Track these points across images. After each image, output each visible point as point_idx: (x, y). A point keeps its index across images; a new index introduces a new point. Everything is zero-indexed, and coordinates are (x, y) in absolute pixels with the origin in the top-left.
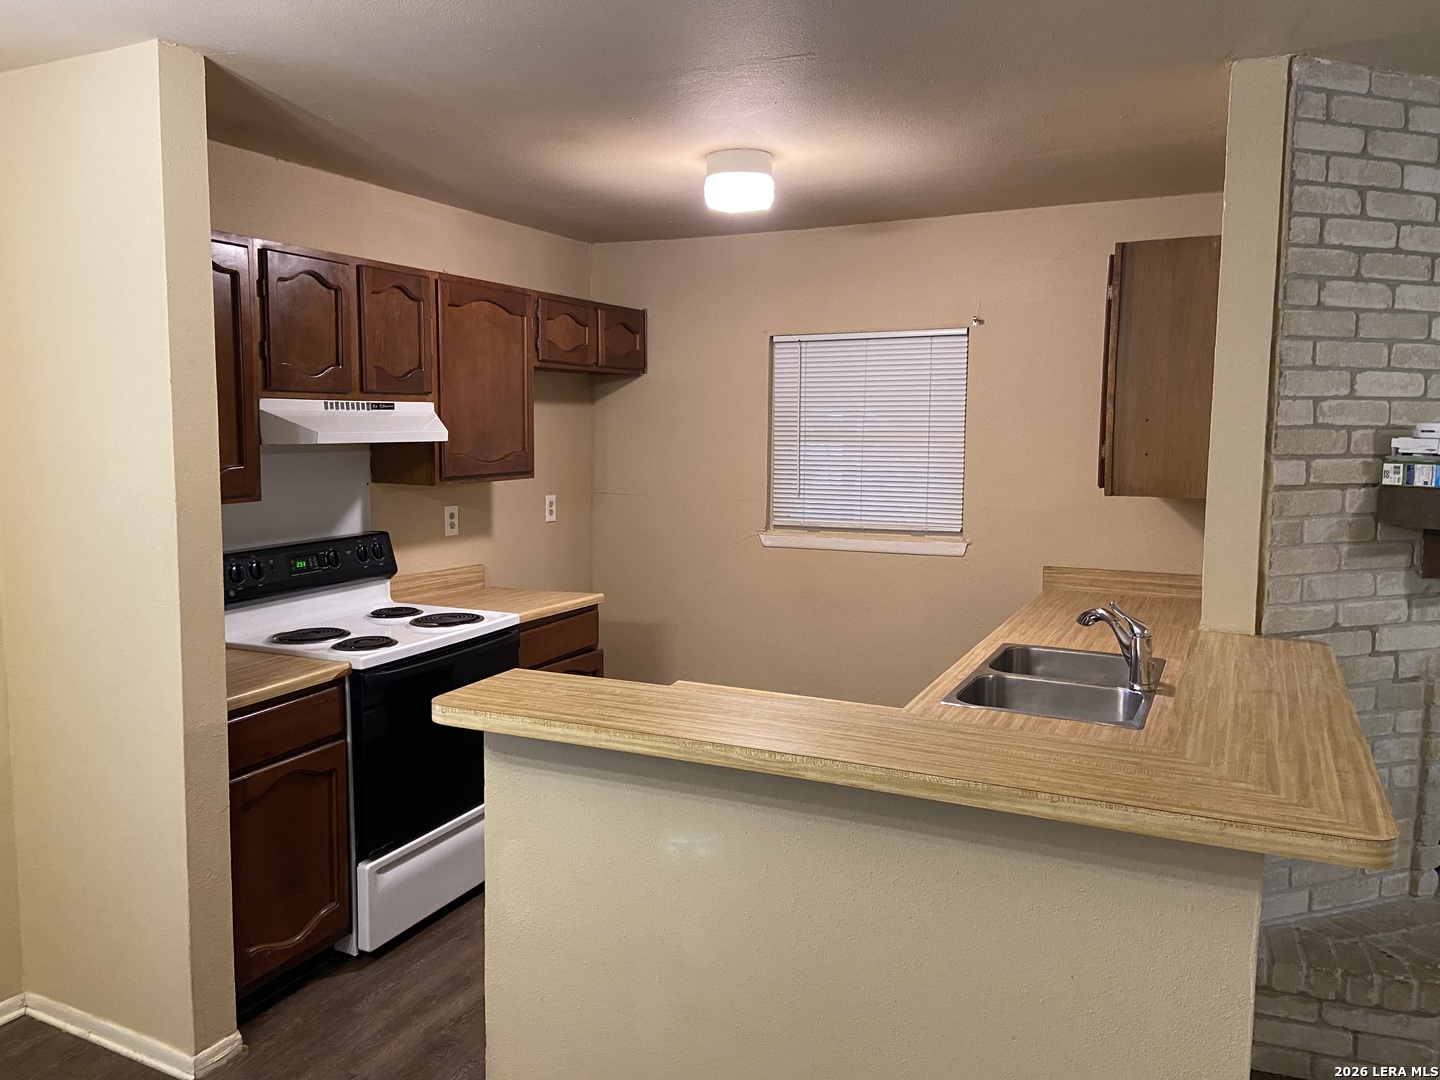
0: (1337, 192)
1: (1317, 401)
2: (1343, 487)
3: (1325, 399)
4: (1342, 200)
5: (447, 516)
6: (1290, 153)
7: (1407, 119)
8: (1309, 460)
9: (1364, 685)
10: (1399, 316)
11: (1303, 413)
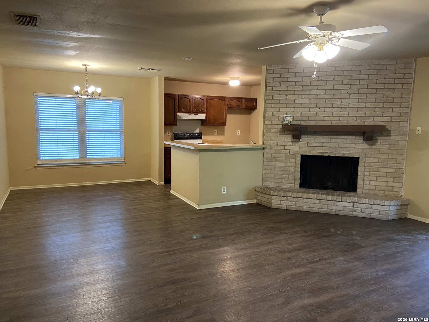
0: (275, 83)
1: (273, 112)
2: (278, 125)
3: (274, 112)
4: (276, 84)
5: (215, 132)
6: (267, 78)
7: (289, 71)
8: (271, 121)
9: (283, 154)
10: (288, 100)
11: (270, 114)
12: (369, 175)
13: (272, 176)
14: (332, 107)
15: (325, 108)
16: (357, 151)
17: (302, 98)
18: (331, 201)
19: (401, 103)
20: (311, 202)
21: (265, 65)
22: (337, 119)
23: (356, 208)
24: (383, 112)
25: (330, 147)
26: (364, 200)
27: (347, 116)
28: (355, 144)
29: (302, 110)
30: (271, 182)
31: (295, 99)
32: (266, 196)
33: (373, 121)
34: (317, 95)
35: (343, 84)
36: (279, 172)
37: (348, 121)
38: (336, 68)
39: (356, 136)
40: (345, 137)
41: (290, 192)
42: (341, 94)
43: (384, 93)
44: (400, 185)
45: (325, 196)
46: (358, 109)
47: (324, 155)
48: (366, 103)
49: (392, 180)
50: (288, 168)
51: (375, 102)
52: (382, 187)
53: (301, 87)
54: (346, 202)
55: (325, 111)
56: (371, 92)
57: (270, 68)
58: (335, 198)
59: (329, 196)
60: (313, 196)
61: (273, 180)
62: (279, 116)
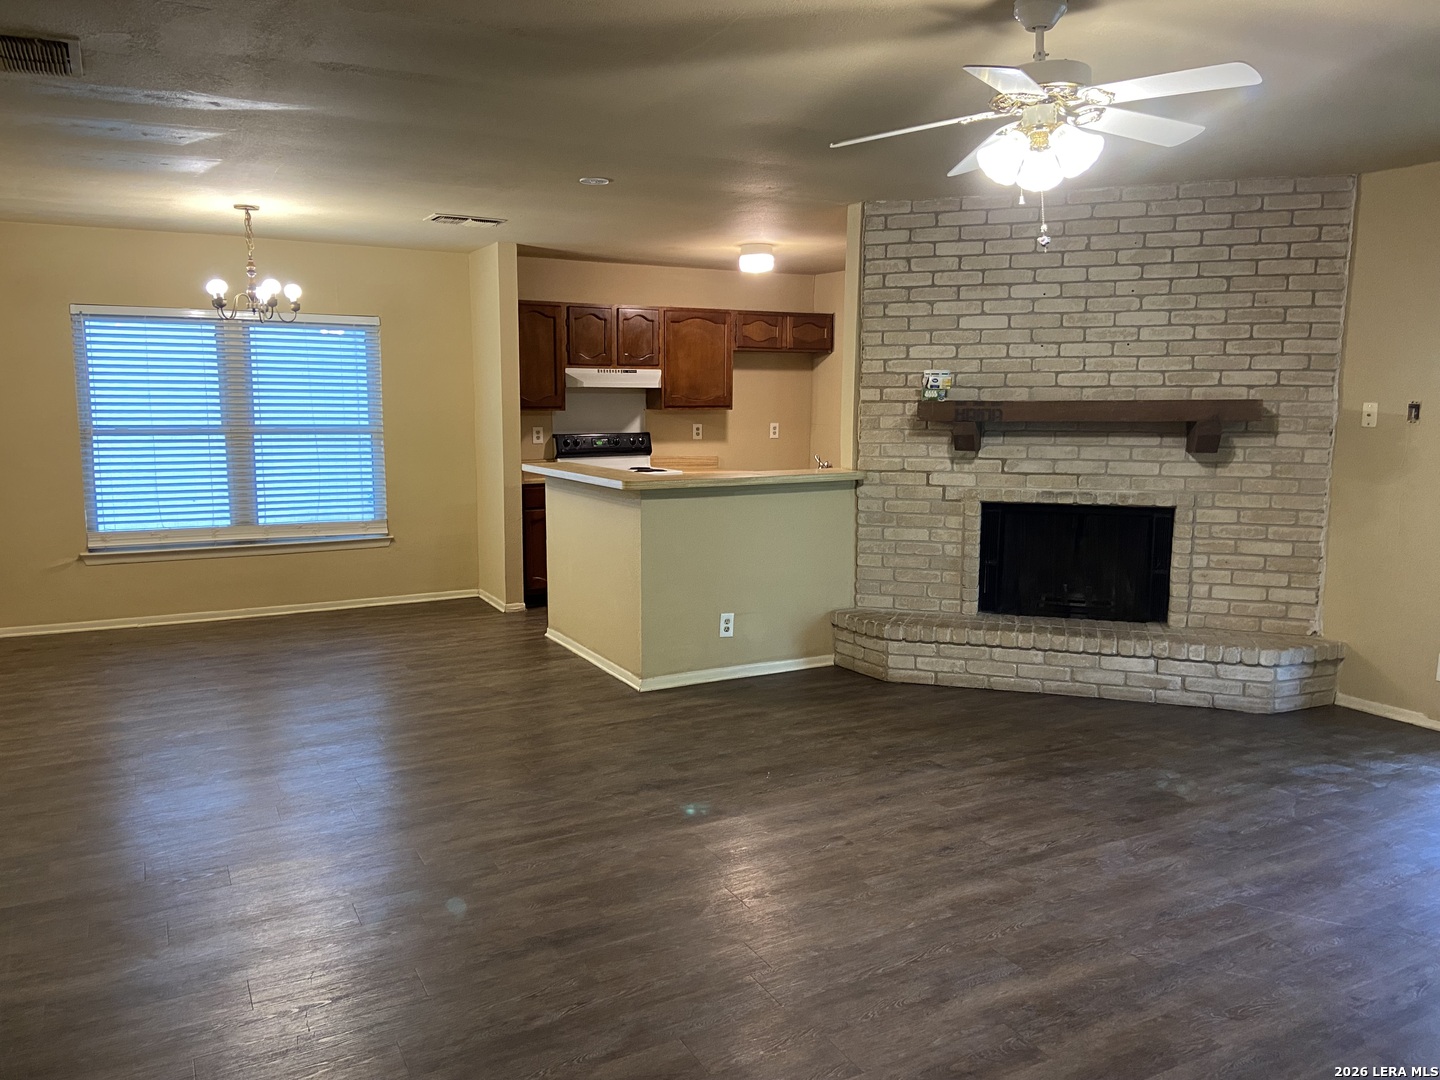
0: (892, 262)
1: (885, 361)
2: (904, 402)
3: (891, 360)
4: (896, 265)
5: (694, 429)
6: (863, 246)
7: (937, 221)
8: (882, 389)
9: (922, 500)
10: (936, 318)
11: (878, 367)
12: (1208, 567)
13: (887, 575)
14: (1084, 341)
15: (1059, 344)
16: (1167, 487)
17: (983, 313)
18: (1083, 655)
19: (1311, 324)
20: (1016, 660)
21: (856, 202)
22: (1099, 379)
23: (1164, 677)
24: (1252, 356)
25: (1078, 475)
26: (1193, 648)
27: (1134, 368)
28: (1162, 464)
29: (984, 351)
30: (884, 595)
31: (959, 317)
32: (869, 643)
33: (1220, 384)
34: (1034, 300)
35: (1117, 264)
36: (911, 562)
37: (1136, 387)
38: (1093, 208)
39: (1161, 435)
40: (1127, 439)
41: (948, 627)
42: (1111, 296)
43: (1254, 293)
44: (1310, 596)
45: (1062, 638)
46: (1167, 348)
47: (1059, 502)
48: (1194, 326)
49: (1284, 580)
50: (940, 546)
51: (1225, 323)
52: (1252, 605)
53: (981, 274)
54: (1134, 656)
55: (1059, 356)
56: (1210, 290)
57: (873, 213)
58: (1094, 644)
59: (1077, 639)
60: (1022, 639)
61: (890, 588)
62: (907, 374)
